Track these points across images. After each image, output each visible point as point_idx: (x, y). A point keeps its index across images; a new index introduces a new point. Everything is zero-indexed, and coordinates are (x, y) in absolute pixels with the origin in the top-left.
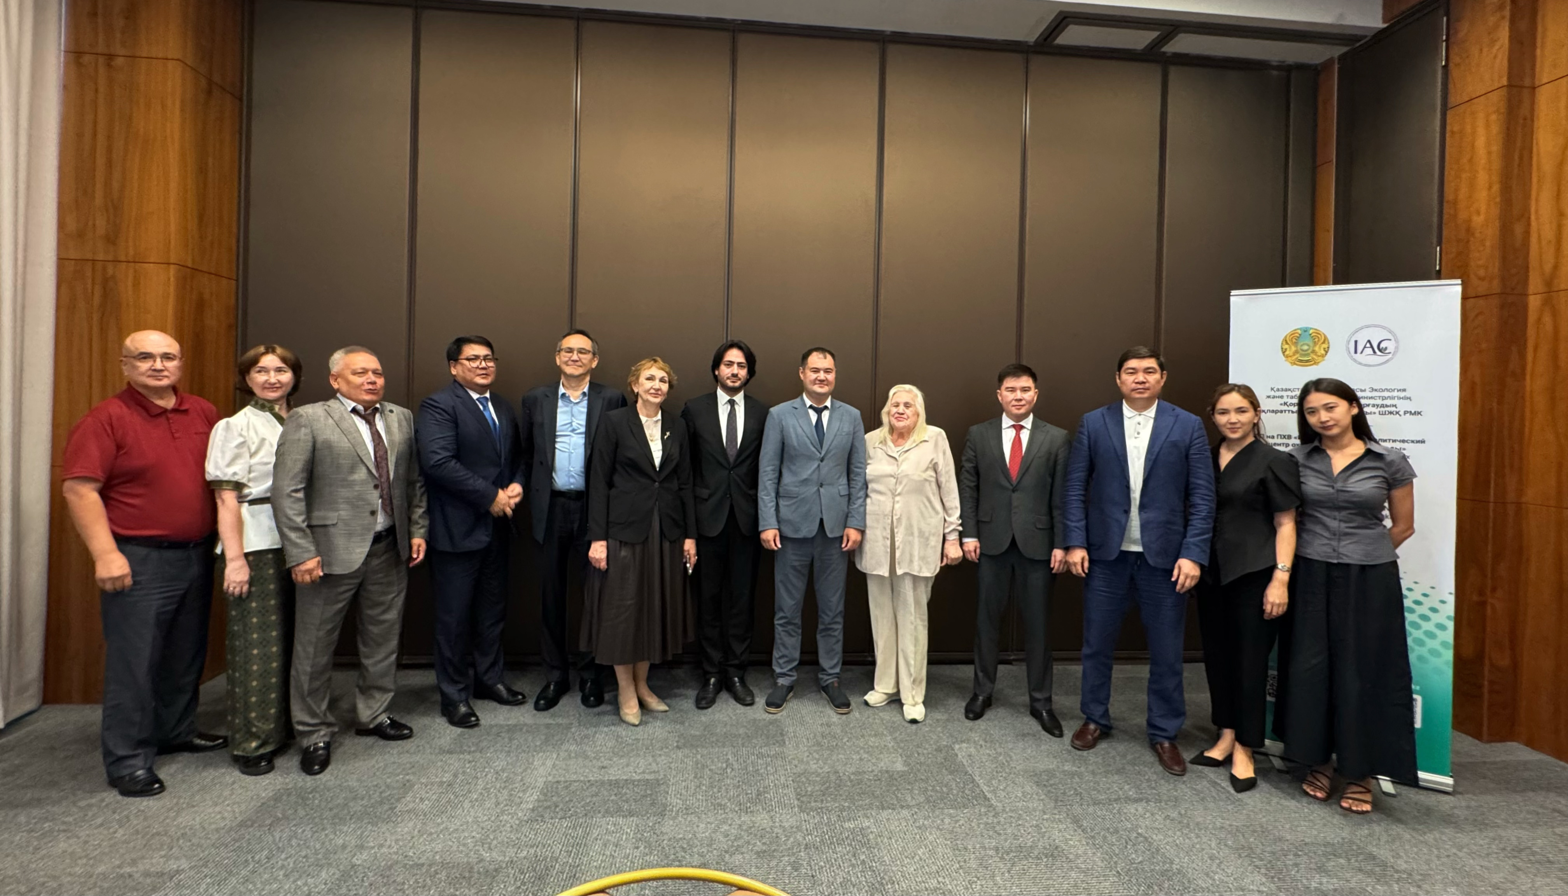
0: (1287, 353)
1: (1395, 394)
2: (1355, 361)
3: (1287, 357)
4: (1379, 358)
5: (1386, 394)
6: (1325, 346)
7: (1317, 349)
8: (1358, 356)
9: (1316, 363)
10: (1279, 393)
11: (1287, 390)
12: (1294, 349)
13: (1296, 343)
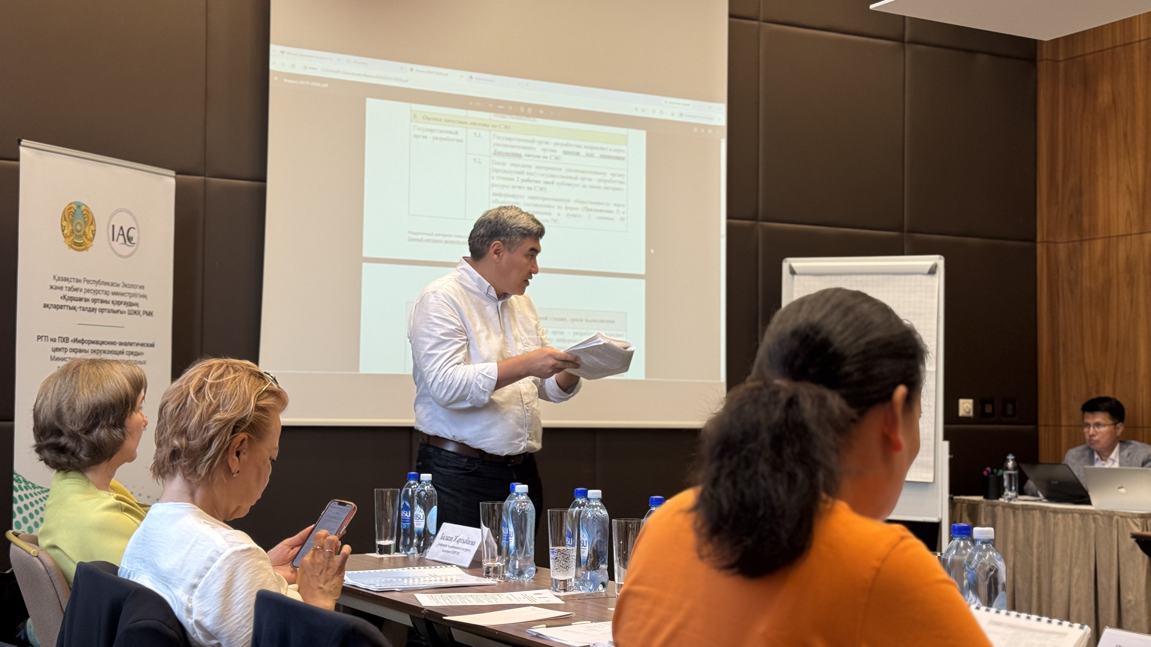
0: (66, 232)
1: (138, 291)
2: (113, 249)
3: (65, 237)
4: (126, 250)
5: (132, 291)
6: (92, 227)
7: (87, 230)
8: (114, 243)
9: (86, 249)
10: (60, 284)
11: (66, 280)
12: (70, 228)
13: (72, 221)
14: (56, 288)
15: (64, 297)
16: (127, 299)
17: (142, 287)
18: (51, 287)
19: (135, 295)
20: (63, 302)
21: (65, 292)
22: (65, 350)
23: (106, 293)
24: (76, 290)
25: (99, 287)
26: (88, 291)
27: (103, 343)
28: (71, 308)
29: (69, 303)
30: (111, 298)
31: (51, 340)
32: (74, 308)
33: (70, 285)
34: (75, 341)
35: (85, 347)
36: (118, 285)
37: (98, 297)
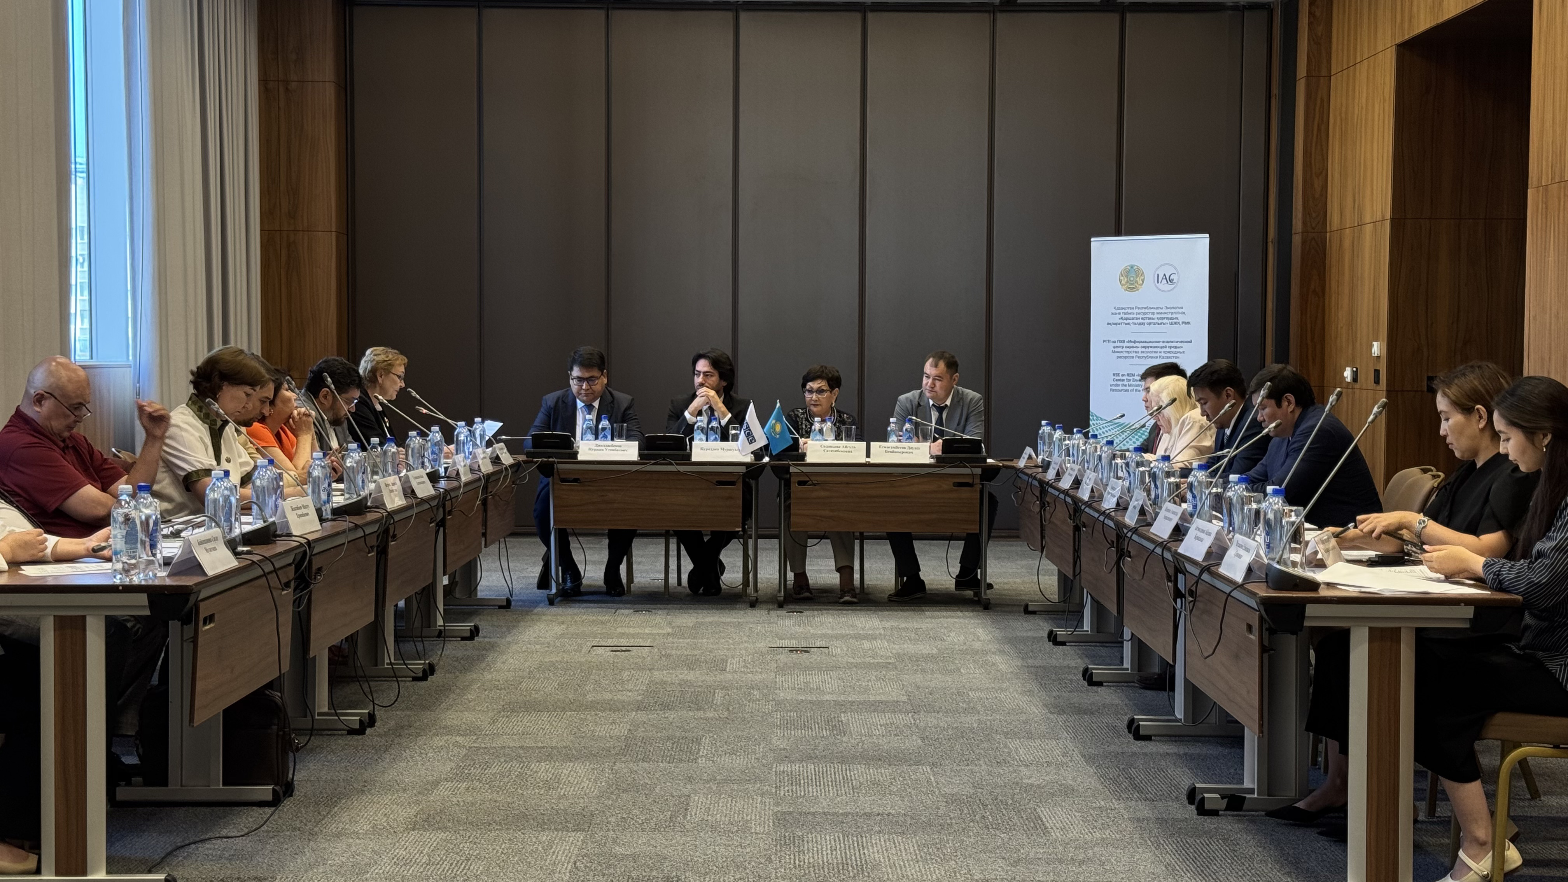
0: (1123, 282)
1: (1178, 310)
2: (1157, 287)
3: (1122, 285)
4: (1169, 287)
5: (1173, 310)
6: (1142, 277)
7: (1138, 279)
8: (1160, 285)
9: (1137, 290)
10: (1118, 311)
11: (1123, 309)
12: (1126, 279)
13: (1127, 276)
14: (1116, 314)
15: (1122, 318)
16: (1169, 316)
17: (1182, 308)
18: (1113, 314)
19: (1175, 313)
20: (1121, 321)
21: (1122, 315)
22: (1123, 347)
23: (1153, 314)
24: (1130, 314)
25: (1147, 311)
26: (1139, 313)
27: (1150, 342)
28: (1126, 324)
29: (1125, 321)
30: (1156, 316)
31: (1113, 342)
32: (1129, 324)
33: (1126, 311)
34: (1130, 341)
35: (1137, 345)
36: (1162, 308)
37: (1147, 316)
